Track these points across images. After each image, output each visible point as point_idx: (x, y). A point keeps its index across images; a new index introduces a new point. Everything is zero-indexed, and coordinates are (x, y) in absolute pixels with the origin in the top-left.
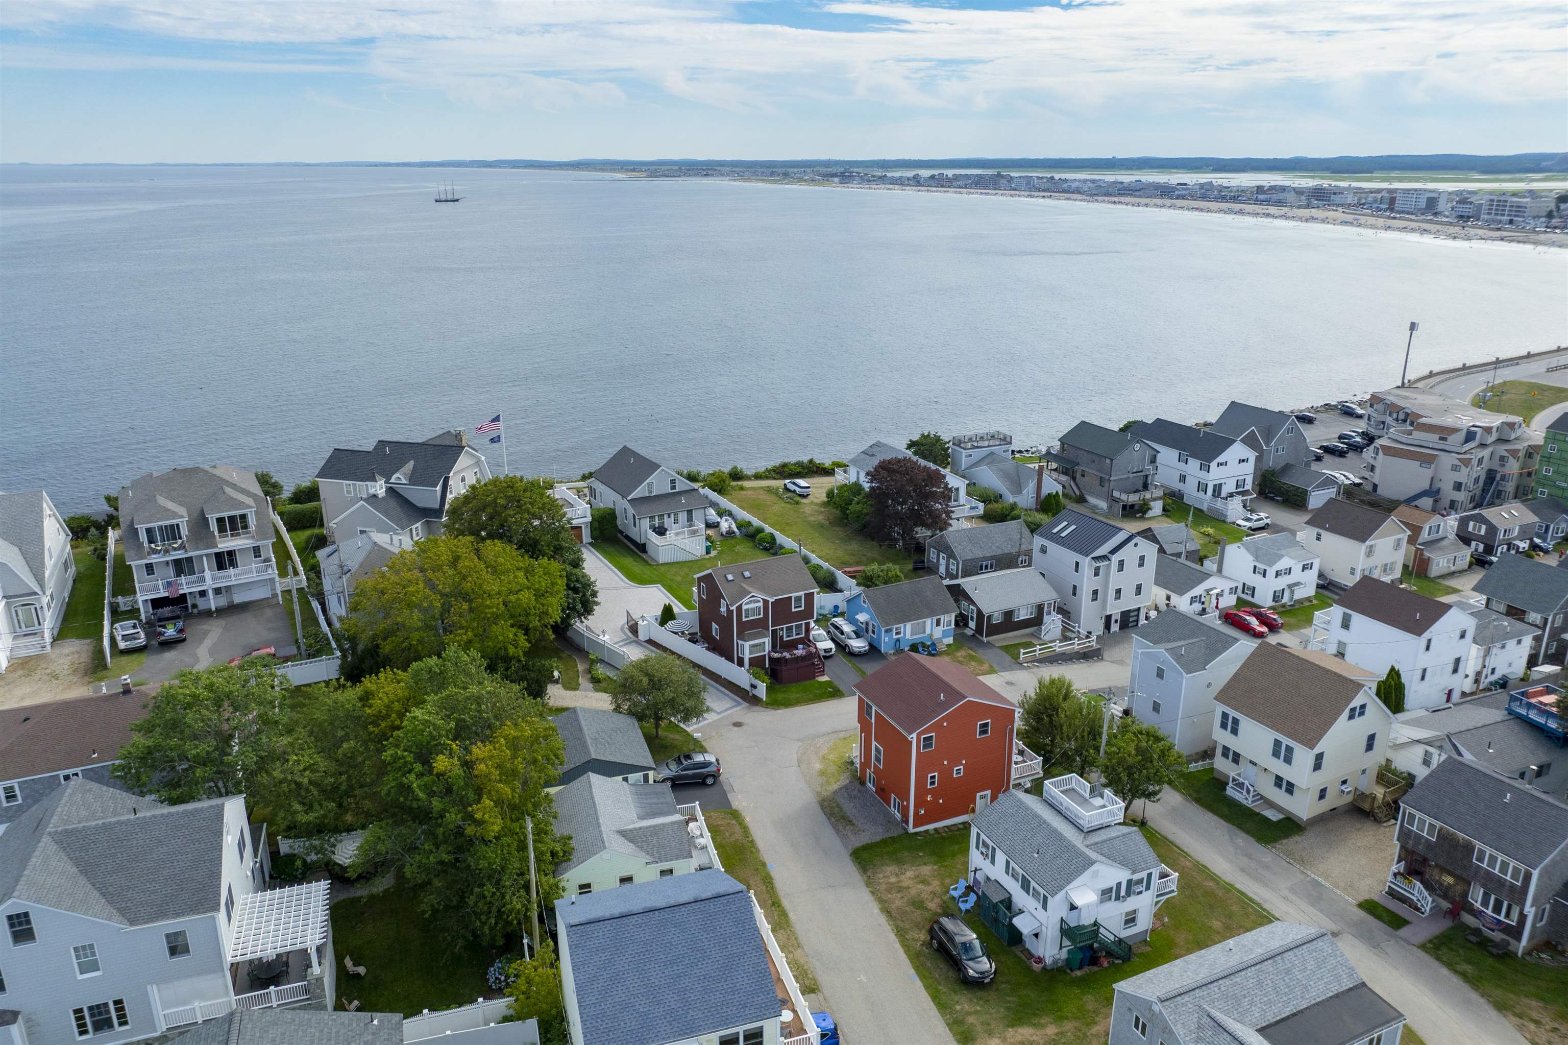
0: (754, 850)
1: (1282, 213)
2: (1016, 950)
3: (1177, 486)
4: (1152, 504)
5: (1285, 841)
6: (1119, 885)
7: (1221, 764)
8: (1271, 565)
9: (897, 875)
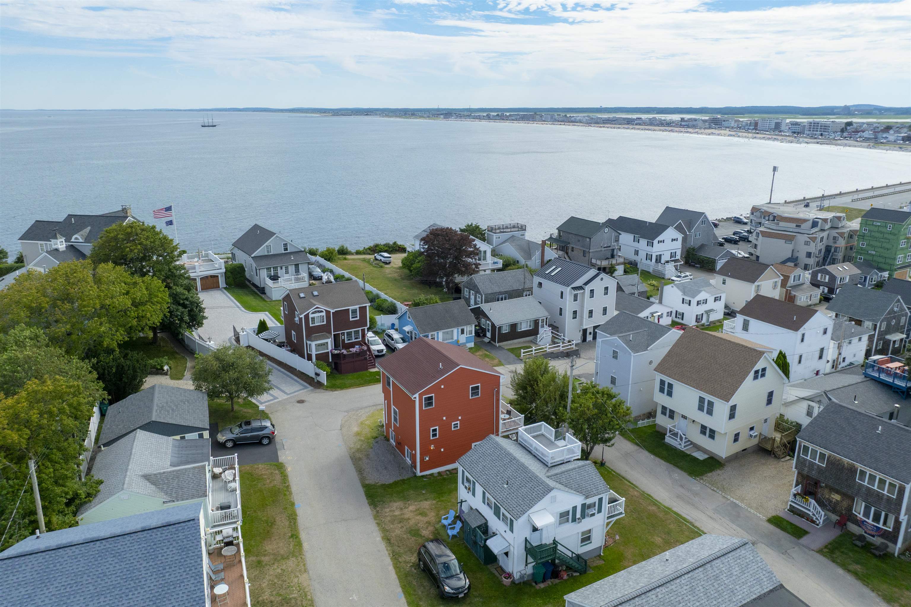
0: (287, 493)
1: (695, 131)
2: (492, 568)
3: (632, 257)
4: (617, 267)
5: (709, 474)
6: (575, 508)
7: (661, 420)
8: (694, 297)
9: (401, 509)
